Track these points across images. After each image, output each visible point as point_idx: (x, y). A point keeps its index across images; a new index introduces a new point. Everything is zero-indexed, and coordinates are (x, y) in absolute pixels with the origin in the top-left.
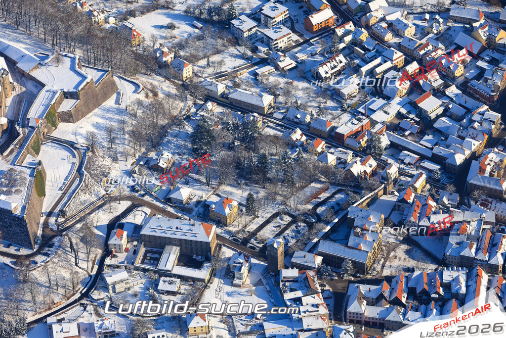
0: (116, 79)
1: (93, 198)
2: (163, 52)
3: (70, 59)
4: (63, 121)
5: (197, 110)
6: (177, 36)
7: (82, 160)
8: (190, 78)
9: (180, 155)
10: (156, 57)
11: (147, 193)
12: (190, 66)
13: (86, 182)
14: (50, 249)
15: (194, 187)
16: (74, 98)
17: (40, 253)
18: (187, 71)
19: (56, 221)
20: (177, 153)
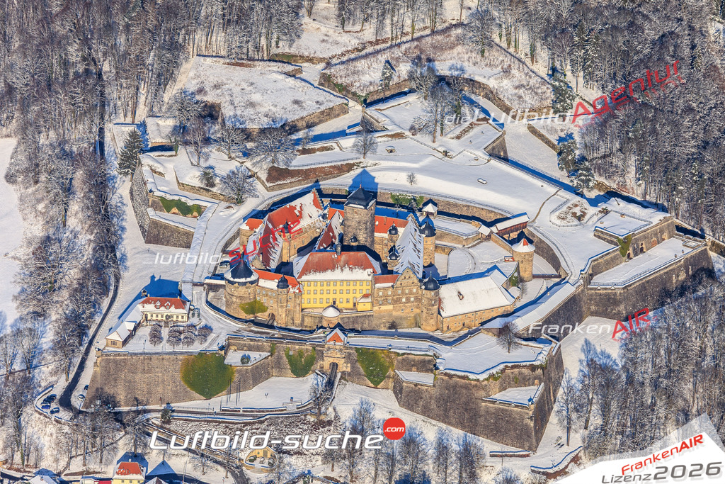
17: (76, 414)
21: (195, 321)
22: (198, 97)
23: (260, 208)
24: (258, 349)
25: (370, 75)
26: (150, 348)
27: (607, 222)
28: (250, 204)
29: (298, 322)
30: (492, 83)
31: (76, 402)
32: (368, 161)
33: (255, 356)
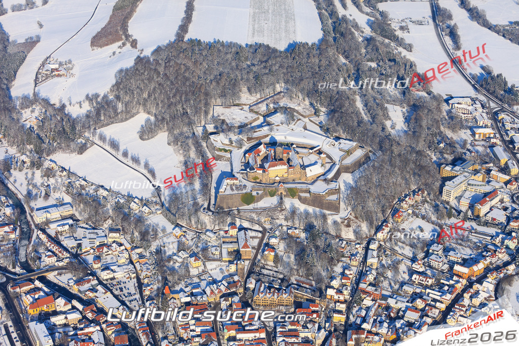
4: (298, 198)
8: (380, 240)
11: (270, 233)
14: (217, 214)
17: (213, 213)
18: (380, 236)
19: (235, 212)
21: (241, 183)
22: (219, 118)
23: (247, 149)
24: (260, 190)
25: (263, 108)
26: (231, 193)
27: (341, 146)
28: (244, 149)
29: (268, 181)
30: (296, 108)
31: (212, 209)
32: (272, 133)
33: (260, 192)
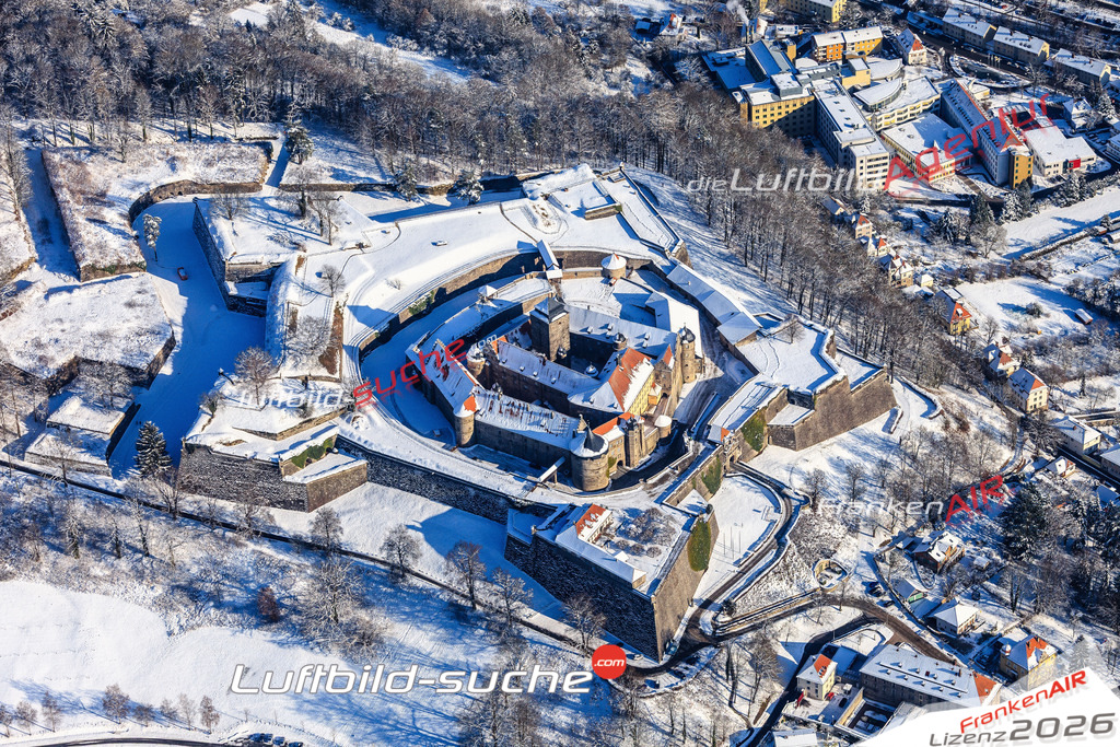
0: (897, 386)
1: (794, 592)
2: (1000, 354)
3: (816, 334)
4: (777, 442)
5: (1036, 471)
6: (1039, 330)
7: (790, 520)
8: (1041, 409)
9: (976, 544)
10: (986, 360)
11: (895, 602)
12: (1044, 389)
13: (788, 559)
14: (689, 666)
15: (987, 608)
16: (804, 405)
17: (669, 670)
18: (1038, 396)
19: (714, 618)
20: (973, 539)
27: (567, 203)
32: (340, 297)
